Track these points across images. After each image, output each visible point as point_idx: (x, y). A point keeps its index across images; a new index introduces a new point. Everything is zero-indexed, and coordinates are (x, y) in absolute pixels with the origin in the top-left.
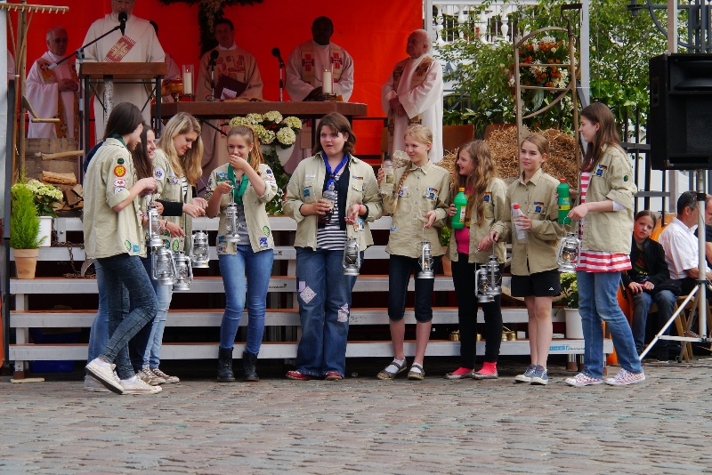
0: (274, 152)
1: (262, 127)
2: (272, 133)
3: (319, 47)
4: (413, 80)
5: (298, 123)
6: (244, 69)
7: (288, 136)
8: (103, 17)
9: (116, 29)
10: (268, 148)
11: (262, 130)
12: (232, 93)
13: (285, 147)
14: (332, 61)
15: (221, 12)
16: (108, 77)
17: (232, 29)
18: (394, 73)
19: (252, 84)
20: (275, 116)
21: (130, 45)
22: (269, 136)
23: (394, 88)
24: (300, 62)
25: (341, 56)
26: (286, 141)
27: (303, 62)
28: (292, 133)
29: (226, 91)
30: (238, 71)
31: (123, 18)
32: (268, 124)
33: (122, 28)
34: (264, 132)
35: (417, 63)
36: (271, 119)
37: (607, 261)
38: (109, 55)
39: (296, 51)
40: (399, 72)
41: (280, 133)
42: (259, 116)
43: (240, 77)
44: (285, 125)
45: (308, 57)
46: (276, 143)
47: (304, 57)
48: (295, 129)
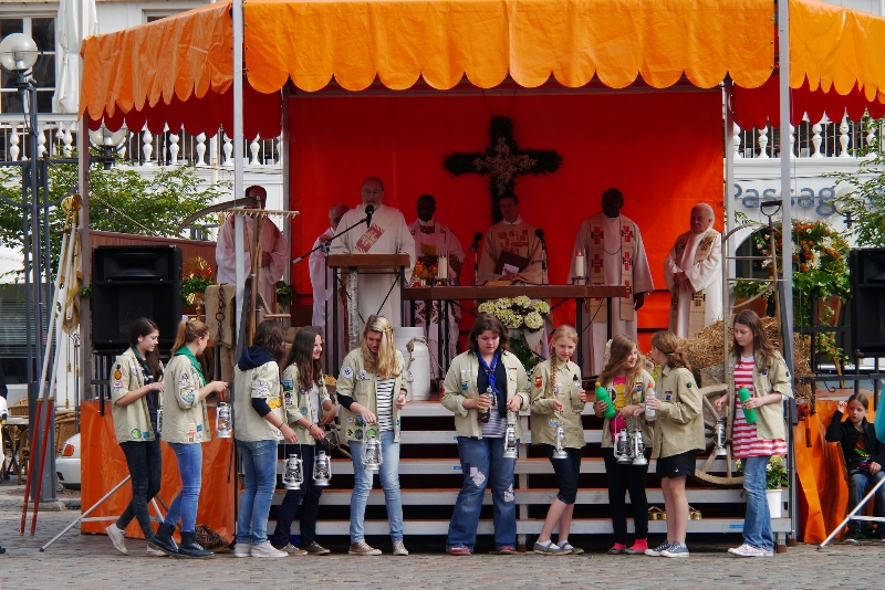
0: (522, 336)
1: (510, 312)
2: (520, 317)
3: (608, 220)
4: (697, 254)
5: (546, 307)
6: (527, 244)
7: (535, 320)
8: (354, 207)
9: (362, 221)
10: (516, 332)
11: (511, 315)
12: (514, 269)
13: (532, 331)
14: (622, 233)
15: (512, 183)
16: (353, 268)
17: (517, 202)
18: (676, 246)
19: (535, 259)
20: (523, 301)
21: (378, 234)
22: (517, 320)
23: (678, 264)
24: (589, 235)
25: (632, 229)
26: (533, 325)
27: (592, 233)
28: (539, 318)
29: (508, 267)
30: (520, 246)
31: (370, 210)
32: (515, 308)
33: (368, 220)
34: (512, 317)
35: (700, 238)
36: (519, 304)
37: (771, 446)
38: (359, 243)
39: (585, 224)
40: (681, 246)
41: (527, 318)
42: (507, 301)
43: (523, 253)
44: (534, 310)
45: (597, 229)
46: (523, 326)
47: (593, 230)
48: (543, 315)
